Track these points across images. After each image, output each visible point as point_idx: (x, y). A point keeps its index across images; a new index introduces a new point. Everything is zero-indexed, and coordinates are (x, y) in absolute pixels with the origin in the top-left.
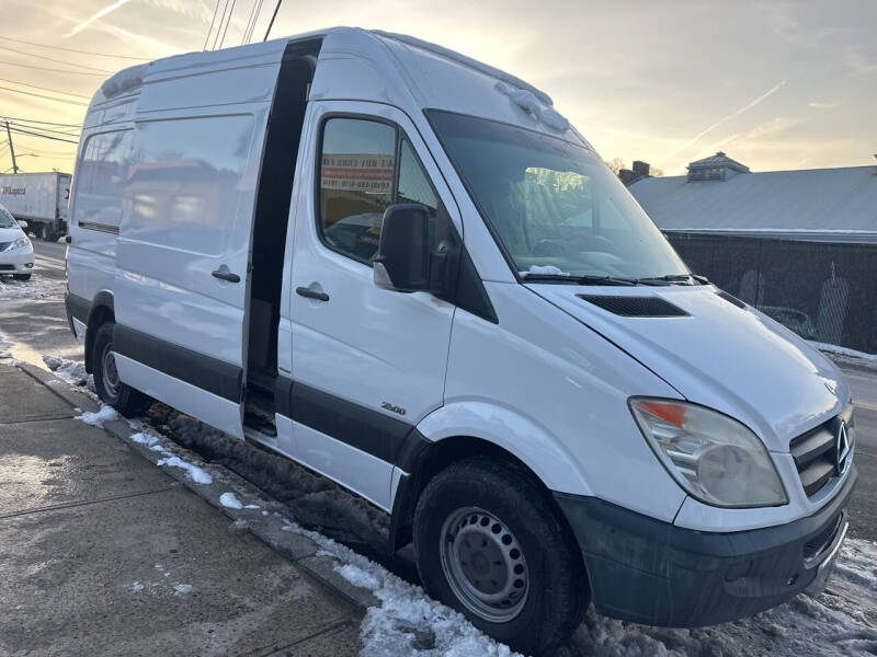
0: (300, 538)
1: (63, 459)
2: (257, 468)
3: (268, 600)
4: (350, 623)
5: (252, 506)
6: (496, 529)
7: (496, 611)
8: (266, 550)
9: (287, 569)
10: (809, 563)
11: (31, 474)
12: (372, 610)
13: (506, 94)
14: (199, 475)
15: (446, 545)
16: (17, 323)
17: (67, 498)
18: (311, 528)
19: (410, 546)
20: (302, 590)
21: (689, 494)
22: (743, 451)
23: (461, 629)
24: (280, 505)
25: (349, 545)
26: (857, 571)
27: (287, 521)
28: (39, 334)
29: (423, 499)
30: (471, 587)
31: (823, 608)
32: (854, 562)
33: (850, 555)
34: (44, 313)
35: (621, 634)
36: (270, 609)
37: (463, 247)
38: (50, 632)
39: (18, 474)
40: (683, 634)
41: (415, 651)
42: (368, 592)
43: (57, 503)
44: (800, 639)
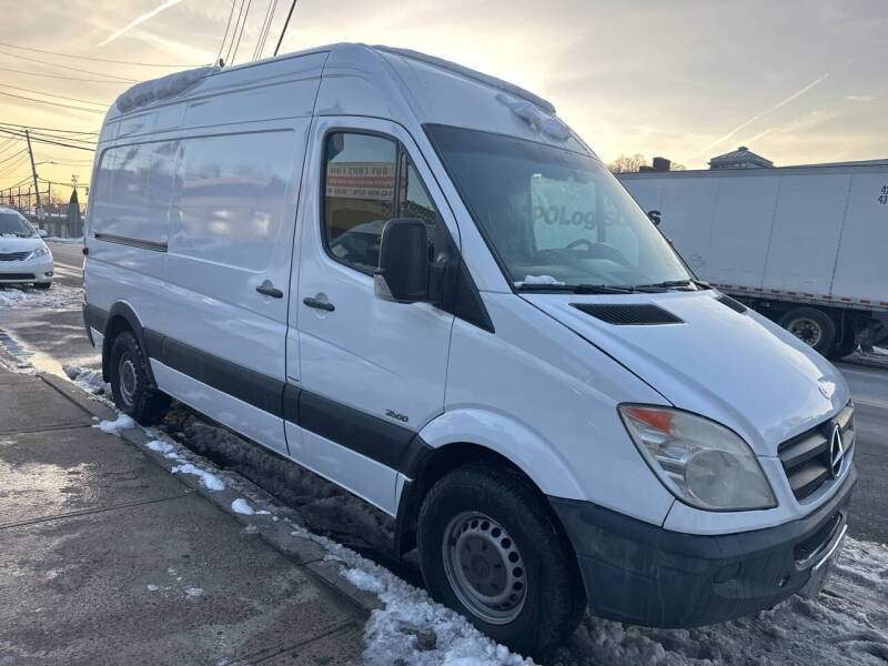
0: (309, 542)
1: (81, 467)
2: (270, 474)
3: (276, 603)
4: (355, 625)
5: (263, 512)
6: (496, 533)
7: (496, 613)
8: (275, 555)
9: (295, 573)
10: (801, 565)
11: (50, 481)
12: (377, 613)
13: (506, 104)
14: (212, 482)
15: (449, 548)
16: (37, 332)
17: (85, 505)
18: (320, 533)
19: (415, 550)
20: (309, 593)
21: (677, 498)
22: (731, 456)
23: (463, 631)
24: (290, 510)
25: (357, 550)
26: (862, 573)
27: (297, 526)
28: (59, 343)
29: (426, 504)
30: (472, 590)
31: (825, 609)
32: (861, 564)
33: (857, 557)
34: (64, 322)
35: (620, 635)
36: (277, 611)
37: (461, 258)
38: (67, 634)
39: (38, 482)
40: (682, 635)
41: (416, 652)
42: (373, 595)
43: (75, 510)
44: (800, 641)
